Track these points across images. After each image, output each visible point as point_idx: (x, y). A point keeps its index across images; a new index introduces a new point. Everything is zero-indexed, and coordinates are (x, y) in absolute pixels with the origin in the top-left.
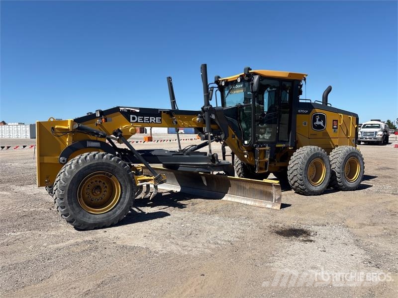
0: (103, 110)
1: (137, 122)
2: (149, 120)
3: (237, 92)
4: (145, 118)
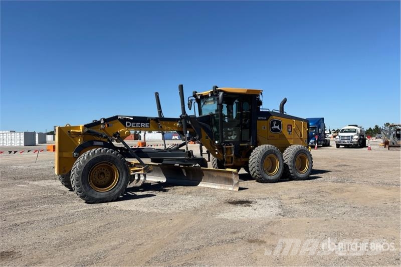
0: (106, 118)
1: (131, 127)
2: (140, 125)
3: (210, 103)
4: (137, 123)
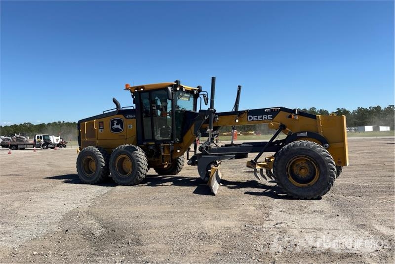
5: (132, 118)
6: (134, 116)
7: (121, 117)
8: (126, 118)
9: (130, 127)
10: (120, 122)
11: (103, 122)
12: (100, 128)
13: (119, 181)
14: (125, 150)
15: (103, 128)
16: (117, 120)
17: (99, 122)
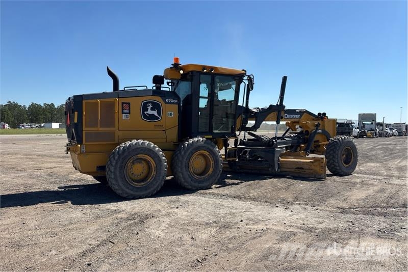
5: (173, 103)
6: (176, 101)
7: (158, 99)
8: (166, 103)
9: (171, 114)
10: (156, 106)
11: (129, 104)
12: (123, 113)
13: (197, 184)
14: (206, 145)
15: (129, 113)
16: (153, 104)
17: (123, 103)
